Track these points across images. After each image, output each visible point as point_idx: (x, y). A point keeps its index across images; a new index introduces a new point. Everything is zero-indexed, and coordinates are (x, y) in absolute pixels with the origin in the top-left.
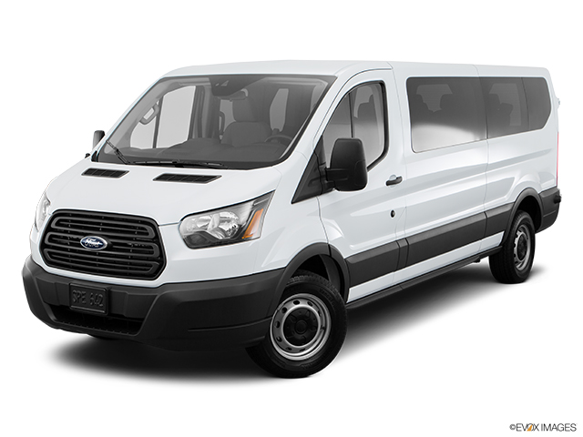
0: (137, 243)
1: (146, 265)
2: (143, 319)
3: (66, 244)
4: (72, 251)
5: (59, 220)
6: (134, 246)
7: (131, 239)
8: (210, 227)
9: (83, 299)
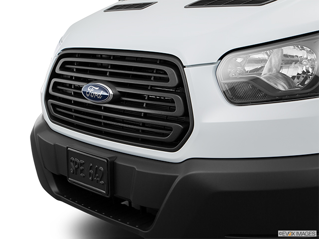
0: (153, 94)
1: (164, 128)
2: (157, 211)
3: (70, 95)
4: (76, 103)
5: (65, 63)
6: (149, 99)
7: (144, 87)
8: (265, 71)
9: (82, 171)
